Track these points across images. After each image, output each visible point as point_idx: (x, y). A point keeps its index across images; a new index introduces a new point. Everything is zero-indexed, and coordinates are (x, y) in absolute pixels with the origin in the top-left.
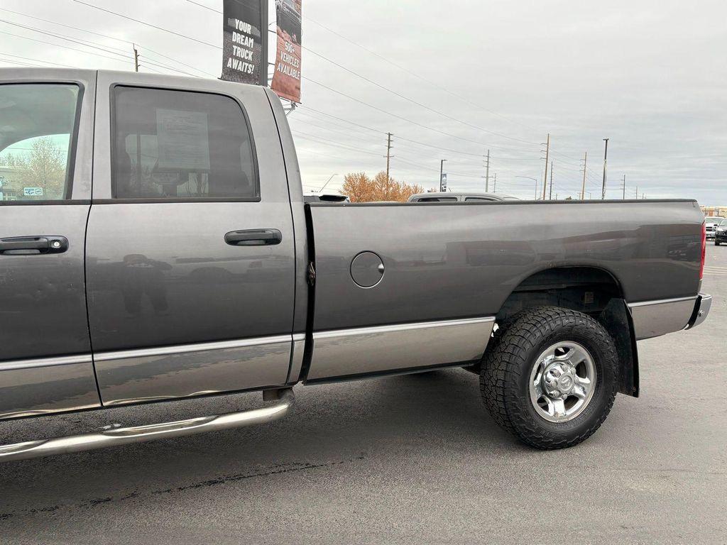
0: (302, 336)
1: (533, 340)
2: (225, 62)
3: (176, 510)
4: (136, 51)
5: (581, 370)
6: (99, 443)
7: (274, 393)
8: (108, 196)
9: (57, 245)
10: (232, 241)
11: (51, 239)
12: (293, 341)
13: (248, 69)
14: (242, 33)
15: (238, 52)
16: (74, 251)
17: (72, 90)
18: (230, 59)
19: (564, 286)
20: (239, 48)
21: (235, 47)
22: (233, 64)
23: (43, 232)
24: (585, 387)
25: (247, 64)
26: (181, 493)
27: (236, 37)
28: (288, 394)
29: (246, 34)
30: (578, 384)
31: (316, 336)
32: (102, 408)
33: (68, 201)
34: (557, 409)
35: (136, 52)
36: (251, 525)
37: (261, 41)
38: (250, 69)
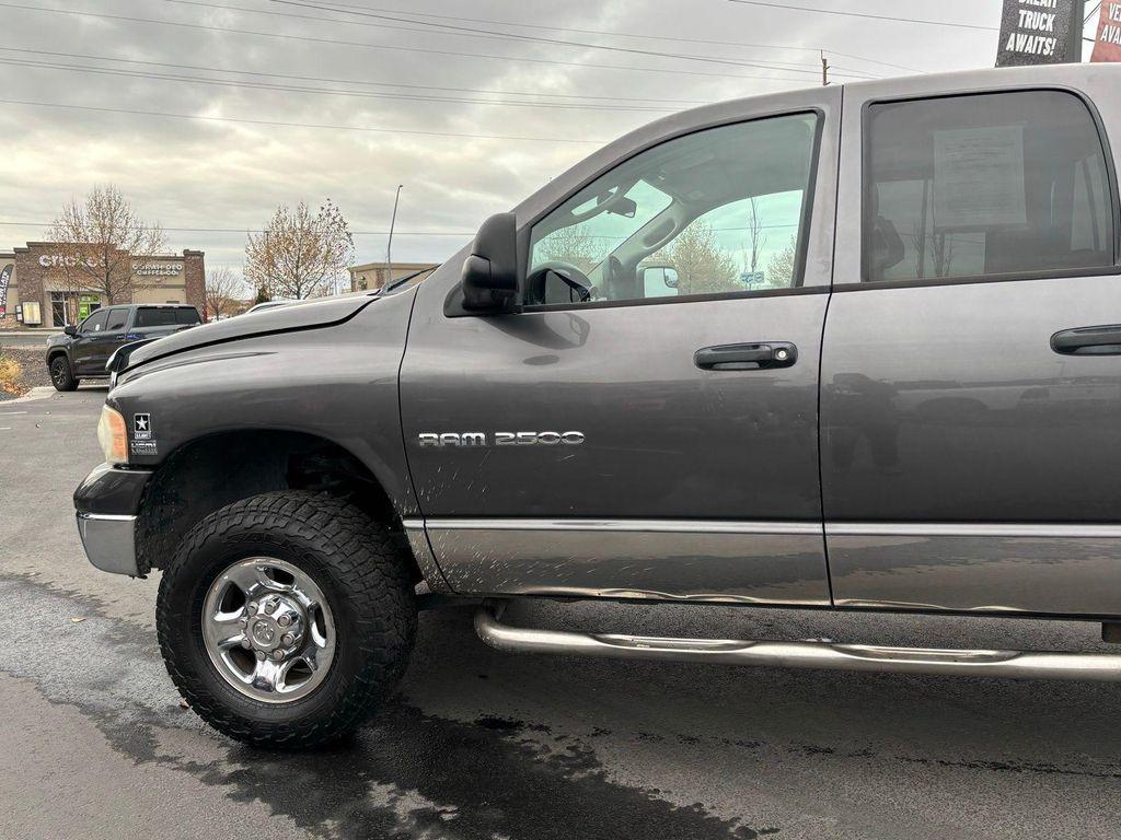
2: (1003, 41)
3: (940, 795)
4: (825, 61)
6: (826, 660)
8: (856, 279)
9: (782, 355)
10: (1063, 346)
11: (775, 346)
13: (1044, 47)
15: (1028, 20)
17: (807, 121)
18: (1013, 35)
20: (1030, 13)
21: (1022, 12)
22: (1019, 43)
23: (765, 337)
25: (1042, 39)
26: (945, 770)
32: (832, 608)
33: (798, 289)
35: (825, 64)
38: (1049, 46)
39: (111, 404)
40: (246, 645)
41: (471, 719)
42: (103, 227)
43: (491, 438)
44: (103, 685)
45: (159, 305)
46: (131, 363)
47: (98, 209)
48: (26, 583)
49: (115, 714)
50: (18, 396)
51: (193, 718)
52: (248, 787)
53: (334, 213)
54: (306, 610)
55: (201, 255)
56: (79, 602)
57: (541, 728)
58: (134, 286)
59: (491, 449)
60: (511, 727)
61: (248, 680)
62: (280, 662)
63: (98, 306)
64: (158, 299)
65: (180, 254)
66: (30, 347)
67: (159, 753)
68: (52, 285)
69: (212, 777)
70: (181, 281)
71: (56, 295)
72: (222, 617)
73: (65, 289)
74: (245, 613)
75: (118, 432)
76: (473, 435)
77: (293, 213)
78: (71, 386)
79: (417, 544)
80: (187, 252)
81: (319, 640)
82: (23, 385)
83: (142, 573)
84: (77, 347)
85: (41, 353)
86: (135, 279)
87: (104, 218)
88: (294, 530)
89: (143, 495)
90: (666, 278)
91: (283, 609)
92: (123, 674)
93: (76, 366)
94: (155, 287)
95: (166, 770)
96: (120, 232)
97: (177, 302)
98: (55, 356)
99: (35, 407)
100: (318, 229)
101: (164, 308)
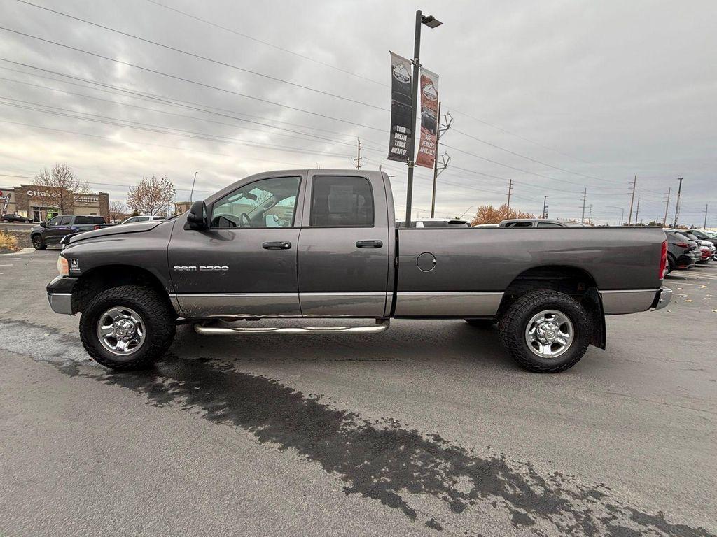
0: (392, 293)
1: (528, 307)
2: (390, 150)
5: (564, 328)
7: (380, 321)
8: (308, 225)
9: (287, 246)
10: (359, 246)
11: (285, 243)
12: (386, 296)
14: (400, 133)
15: (398, 144)
16: (293, 248)
18: (393, 148)
19: (561, 278)
20: (398, 142)
21: (396, 141)
22: (395, 150)
23: (282, 240)
24: (566, 340)
25: (402, 150)
27: (397, 136)
28: (386, 322)
29: (402, 133)
30: (561, 337)
31: (398, 294)
32: (302, 317)
33: (293, 227)
34: (545, 350)
36: (361, 379)
37: (411, 136)
38: (404, 152)
39: (62, 255)
40: (113, 336)
41: (195, 358)
42: (60, 181)
43: (198, 268)
44: (58, 355)
45: (87, 216)
46: (71, 241)
47: (58, 173)
48: (23, 323)
49: (62, 363)
50: (16, 251)
51: (95, 363)
52: (112, 381)
53: (168, 181)
54: (136, 324)
55: (107, 195)
56: (48, 329)
57: (218, 359)
58: (75, 206)
59: (198, 272)
60: (208, 360)
61: (114, 348)
62: (126, 342)
63: (57, 214)
64: (86, 213)
65: (97, 194)
66: (22, 231)
67: (80, 373)
68: (33, 204)
69: (100, 379)
70: (99, 205)
71: (36, 208)
72: (104, 327)
73: (40, 206)
74: (113, 326)
75: (64, 264)
76: (192, 267)
77: (149, 180)
78: (43, 248)
79: (174, 302)
80: (100, 193)
81: (140, 334)
82: (20, 246)
83: (74, 313)
84: (46, 231)
85: (28, 233)
86: (75, 203)
87: (61, 177)
88: (131, 298)
89: (74, 287)
90: (274, 219)
91: (127, 324)
92: (66, 351)
93: (45, 240)
94: (85, 207)
95: (83, 378)
96: (69, 183)
97: (95, 214)
98: (35, 236)
99: (25, 257)
100: (162, 187)
101: (89, 217)
